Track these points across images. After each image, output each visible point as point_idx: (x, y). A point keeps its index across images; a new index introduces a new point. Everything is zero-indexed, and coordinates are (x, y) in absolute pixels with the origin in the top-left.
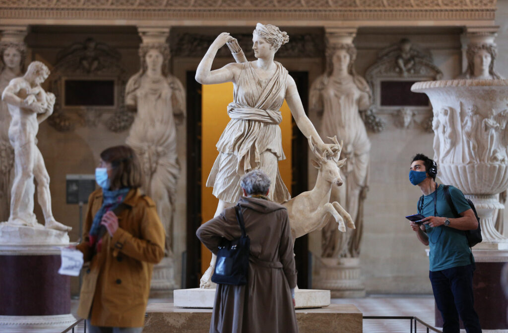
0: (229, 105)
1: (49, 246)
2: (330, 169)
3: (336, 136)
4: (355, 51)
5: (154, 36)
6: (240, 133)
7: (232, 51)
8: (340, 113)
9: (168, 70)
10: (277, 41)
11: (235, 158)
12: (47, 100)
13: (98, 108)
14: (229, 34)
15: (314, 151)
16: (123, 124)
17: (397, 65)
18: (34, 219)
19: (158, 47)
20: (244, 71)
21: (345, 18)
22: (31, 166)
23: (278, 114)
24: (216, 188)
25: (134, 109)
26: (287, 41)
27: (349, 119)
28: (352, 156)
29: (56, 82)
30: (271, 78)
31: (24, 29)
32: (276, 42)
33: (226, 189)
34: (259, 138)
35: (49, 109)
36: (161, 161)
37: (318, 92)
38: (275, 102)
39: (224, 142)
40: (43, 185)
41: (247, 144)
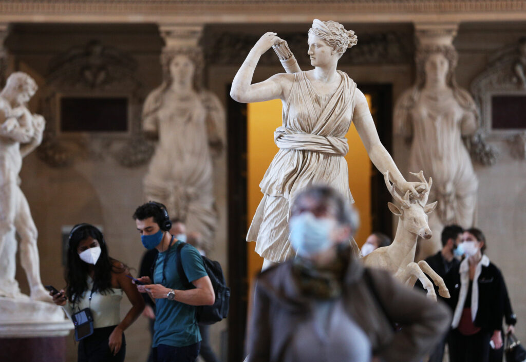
0: (277, 130)
1: (36, 325)
2: (415, 216)
3: (422, 171)
4: (456, 55)
5: (182, 37)
6: (292, 168)
7: (280, 57)
8: (436, 140)
9: (202, 83)
10: (341, 43)
11: (285, 201)
12: (33, 125)
13: (105, 135)
14: (276, 34)
15: (393, 191)
16: (140, 157)
17: (514, 73)
18: (15, 287)
19: (188, 52)
20: (296, 84)
21: (442, 11)
22: (12, 215)
23: (343, 142)
24: (259, 243)
25: (154, 137)
26: (354, 42)
27: (449, 148)
28: (452, 197)
29: (48, 100)
30: (332, 93)
31: (4, 28)
32: (340, 45)
33: (273, 244)
34: (317, 175)
35: (36, 137)
36: (193, 206)
37: (404, 112)
38: (338, 126)
39: (270, 180)
40: (28, 241)
41: (301, 183)
